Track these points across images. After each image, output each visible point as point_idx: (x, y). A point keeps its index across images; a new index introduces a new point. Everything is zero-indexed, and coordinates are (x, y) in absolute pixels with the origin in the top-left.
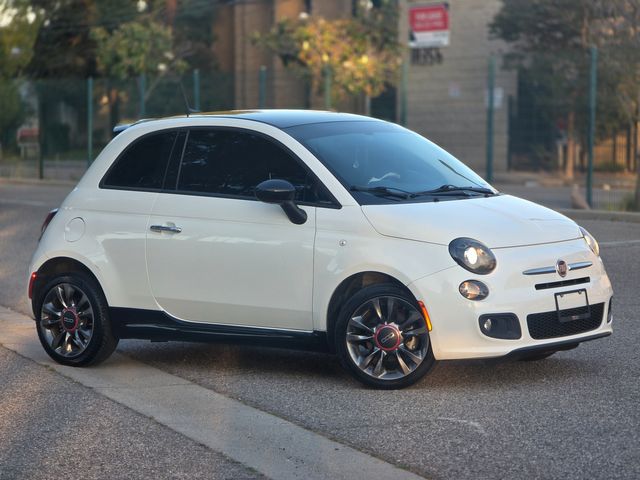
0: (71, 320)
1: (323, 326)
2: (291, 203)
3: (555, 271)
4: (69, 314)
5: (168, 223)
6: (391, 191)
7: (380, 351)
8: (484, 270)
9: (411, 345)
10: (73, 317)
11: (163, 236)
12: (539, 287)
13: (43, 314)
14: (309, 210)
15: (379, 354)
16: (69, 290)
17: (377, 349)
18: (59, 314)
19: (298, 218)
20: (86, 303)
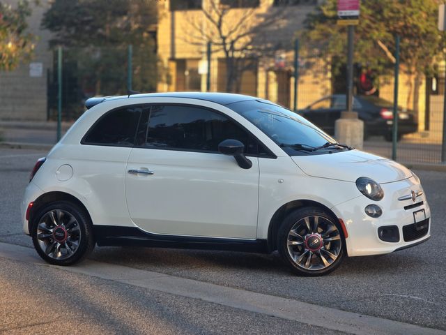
0: (62, 235)
1: (265, 236)
2: (242, 155)
3: (410, 198)
4: (60, 230)
5: (142, 168)
6: (304, 146)
7: (309, 252)
8: (378, 198)
9: (328, 247)
10: (63, 232)
11: (139, 176)
12: (406, 208)
13: (38, 231)
14: (253, 159)
15: (308, 253)
16: (60, 213)
17: (307, 250)
18: (52, 230)
19: (246, 165)
20: (75, 222)
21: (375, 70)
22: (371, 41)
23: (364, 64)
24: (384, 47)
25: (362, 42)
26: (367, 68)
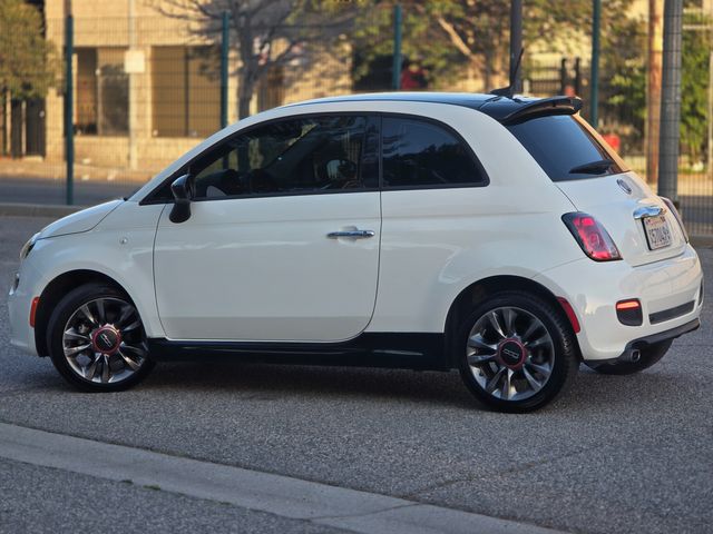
21: (430, 68)
22: (427, 19)
23: (414, 57)
24: (448, 27)
25: (411, 19)
26: (418, 63)
